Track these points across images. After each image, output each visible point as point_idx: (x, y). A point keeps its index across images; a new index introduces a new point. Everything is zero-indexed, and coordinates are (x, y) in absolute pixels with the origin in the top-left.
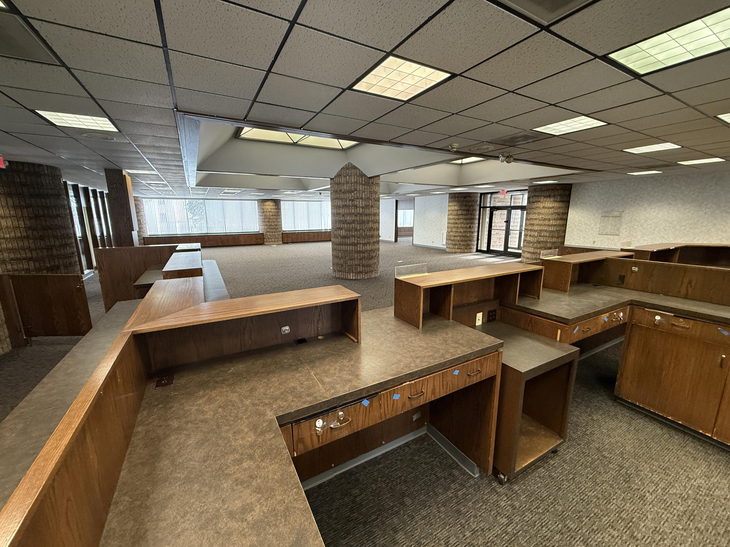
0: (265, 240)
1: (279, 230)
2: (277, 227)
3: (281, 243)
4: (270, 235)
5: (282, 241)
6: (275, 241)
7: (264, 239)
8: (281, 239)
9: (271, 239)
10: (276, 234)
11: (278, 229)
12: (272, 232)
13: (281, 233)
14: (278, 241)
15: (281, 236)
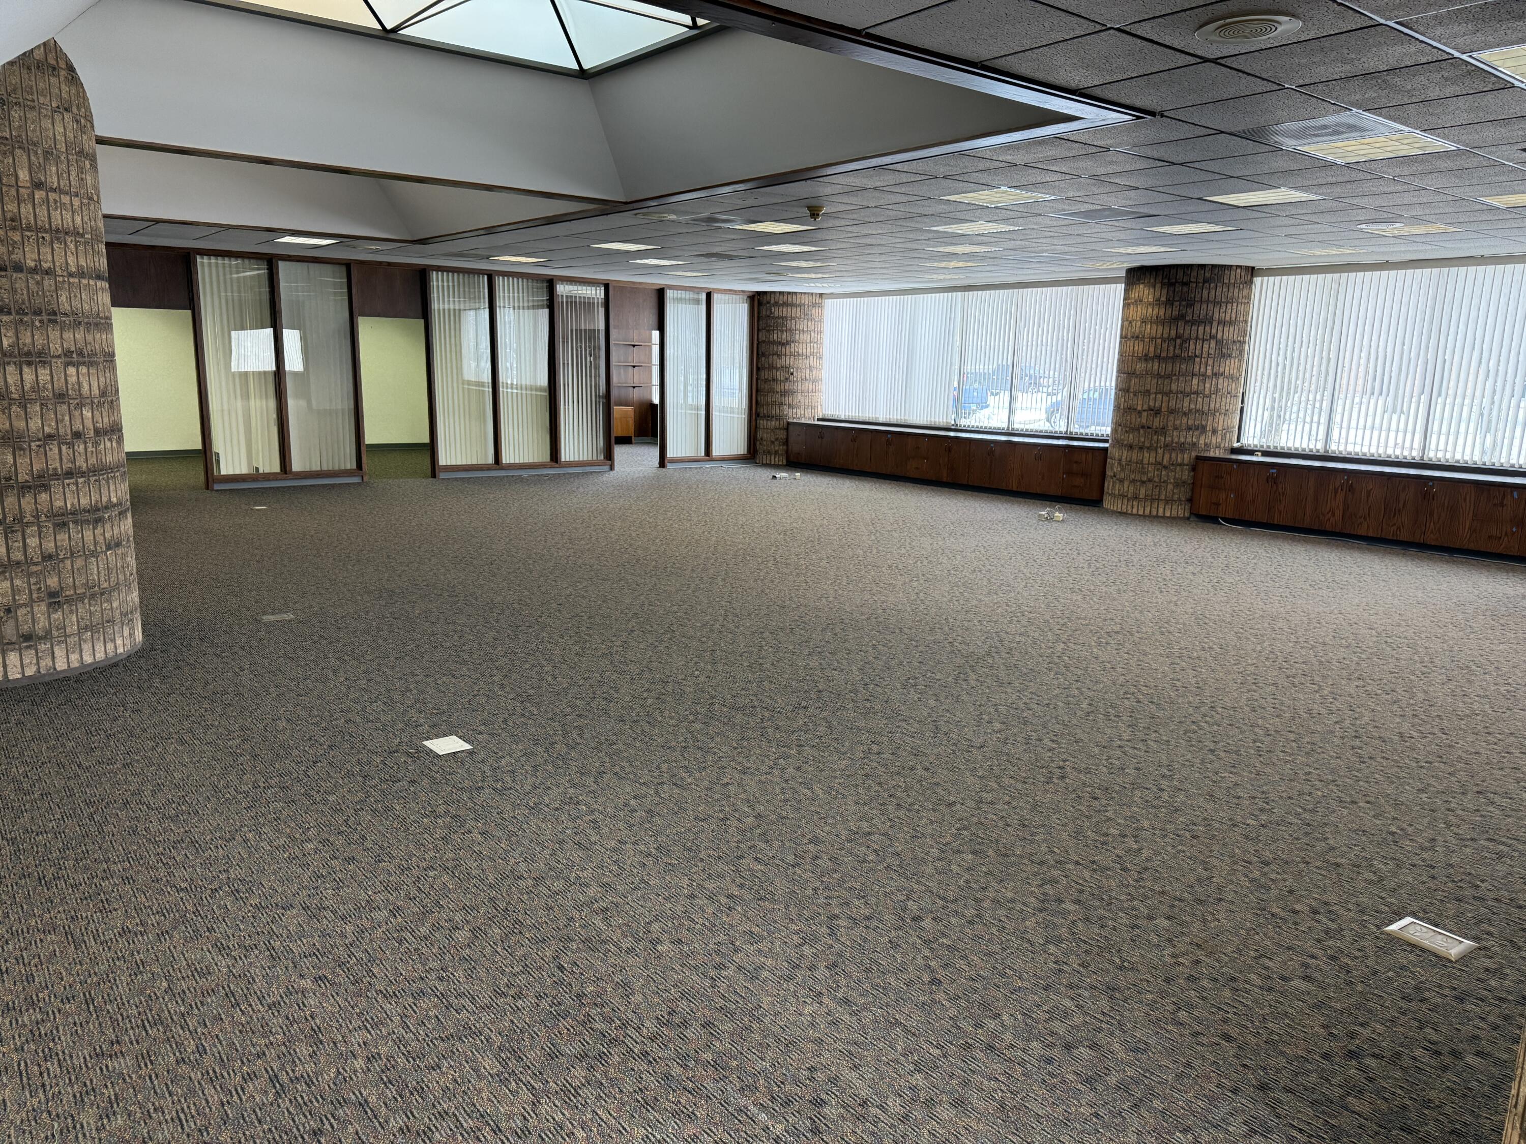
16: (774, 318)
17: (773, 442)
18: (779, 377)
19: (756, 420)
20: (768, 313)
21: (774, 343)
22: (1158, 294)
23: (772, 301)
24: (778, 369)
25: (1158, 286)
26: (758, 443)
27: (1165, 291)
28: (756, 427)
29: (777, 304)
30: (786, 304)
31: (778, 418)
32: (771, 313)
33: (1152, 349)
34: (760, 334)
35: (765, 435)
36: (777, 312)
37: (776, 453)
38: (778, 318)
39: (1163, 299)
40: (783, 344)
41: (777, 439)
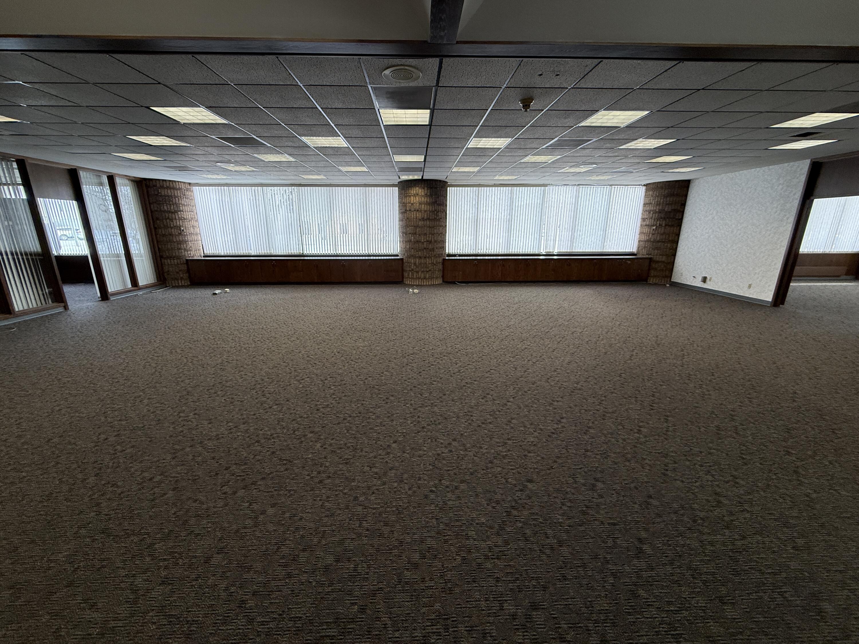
0: (406, 274)
1: (437, 252)
2: (430, 247)
3: (440, 281)
4: (415, 264)
5: (443, 277)
6: (425, 278)
7: (403, 270)
8: (439, 274)
9: (417, 272)
10: (428, 261)
11: (433, 250)
12: (420, 257)
13: (440, 260)
14: (431, 278)
15: (440, 267)
16: (161, 196)
17: (177, 273)
18: (173, 233)
19: (161, 260)
20: (156, 193)
21: (165, 211)
22: (426, 192)
23: (158, 185)
24: (171, 228)
25: (426, 188)
26: (166, 274)
27: (429, 191)
28: (162, 264)
29: (162, 187)
30: (168, 188)
31: (178, 258)
32: (159, 193)
33: (426, 216)
34: (152, 206)
35: (171, 269)
36: (163, 192)
37: (182, 279)
38: (165, 196)
39: (428, 194)
40: (172, 213)
41: (180, 271)
